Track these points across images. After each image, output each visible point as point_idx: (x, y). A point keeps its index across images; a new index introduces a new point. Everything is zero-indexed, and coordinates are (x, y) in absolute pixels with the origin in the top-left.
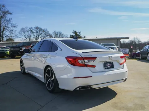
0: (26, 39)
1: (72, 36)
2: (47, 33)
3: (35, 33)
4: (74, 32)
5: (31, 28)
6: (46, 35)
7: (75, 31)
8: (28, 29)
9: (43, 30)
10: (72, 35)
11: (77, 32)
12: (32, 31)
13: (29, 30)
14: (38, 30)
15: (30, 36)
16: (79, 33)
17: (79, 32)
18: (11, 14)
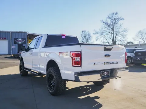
18: (122, 19)
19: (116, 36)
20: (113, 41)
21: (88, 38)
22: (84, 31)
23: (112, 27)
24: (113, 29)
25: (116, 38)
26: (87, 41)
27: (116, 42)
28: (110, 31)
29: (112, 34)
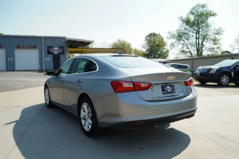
18: (214, 15)
19: (202, 42)
20: (198, 50)
23: (196, 29)
24: (198, 32)
25: (202, 44)
27: (202, 51)
28: (193, 34)
29: (197, 40)
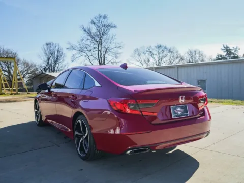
0: (142, 66)
1: (221, 56)
2: (175, 54)
3: (156, 55)
4: (223, 48)
5: (150, 47)
6: (173, 57)
7: (227, 47)
8: (146, 49)
9: (169, 50)
10: (219, 54)
11: (231, 48)
12: (151, 52)
13: (147, 51)
14: (161, 50)
15: (149, 61)
16: (236, 50)
17: (235, 48)
18: (115, 27)
19: (105, 55)
21: (58, 56)
22: (50, 44)
23: (98, 40)
24: (100, 43)
25: (104, 58)
26: (56, 62)
28: (94, 46)
29: (99, 52)
